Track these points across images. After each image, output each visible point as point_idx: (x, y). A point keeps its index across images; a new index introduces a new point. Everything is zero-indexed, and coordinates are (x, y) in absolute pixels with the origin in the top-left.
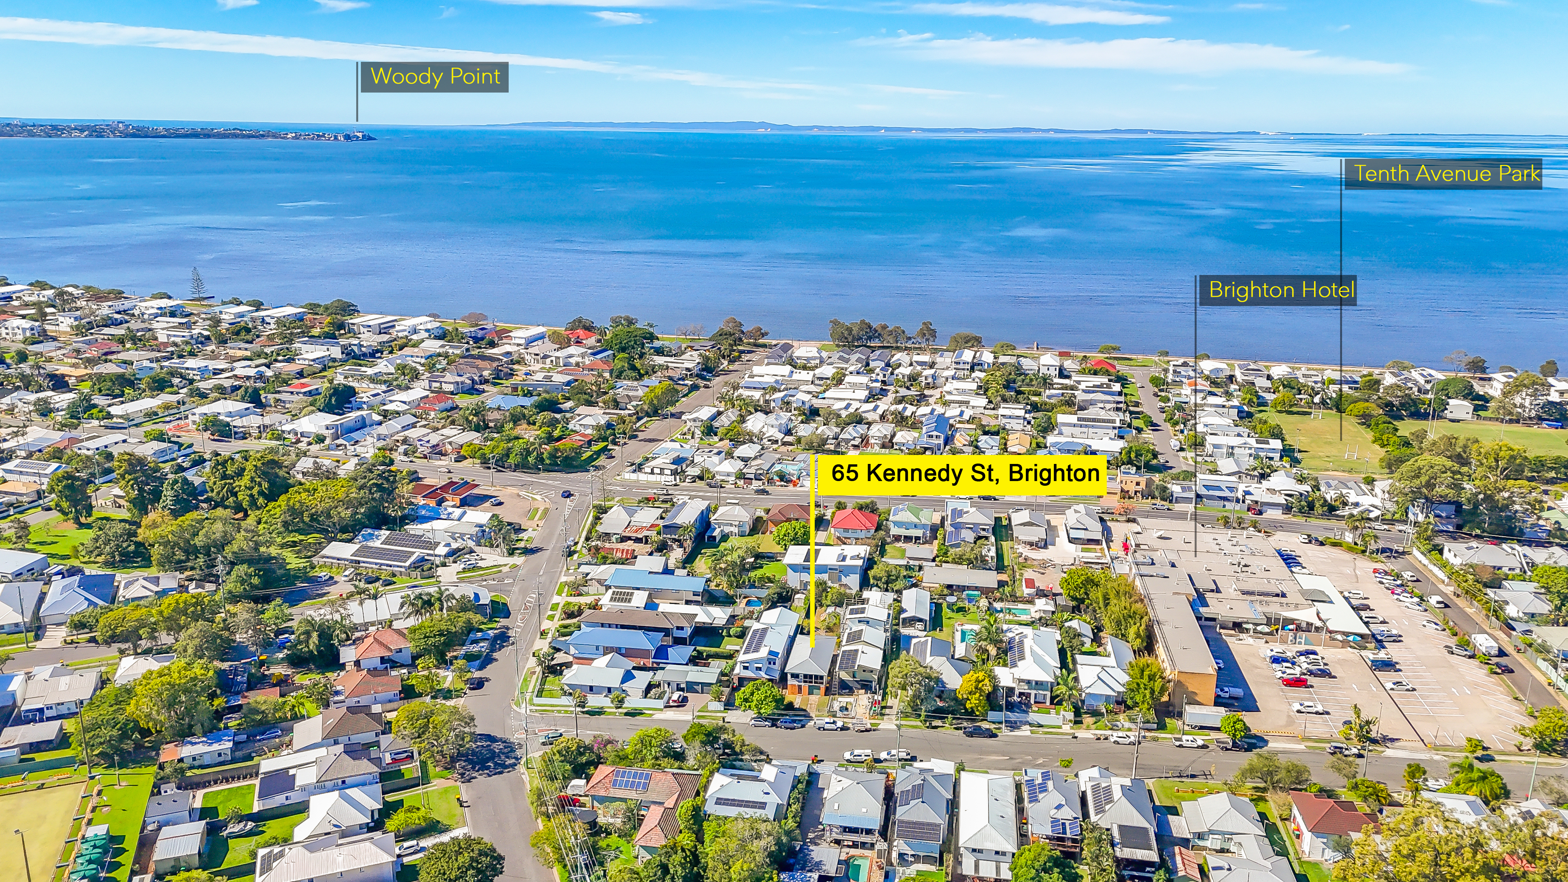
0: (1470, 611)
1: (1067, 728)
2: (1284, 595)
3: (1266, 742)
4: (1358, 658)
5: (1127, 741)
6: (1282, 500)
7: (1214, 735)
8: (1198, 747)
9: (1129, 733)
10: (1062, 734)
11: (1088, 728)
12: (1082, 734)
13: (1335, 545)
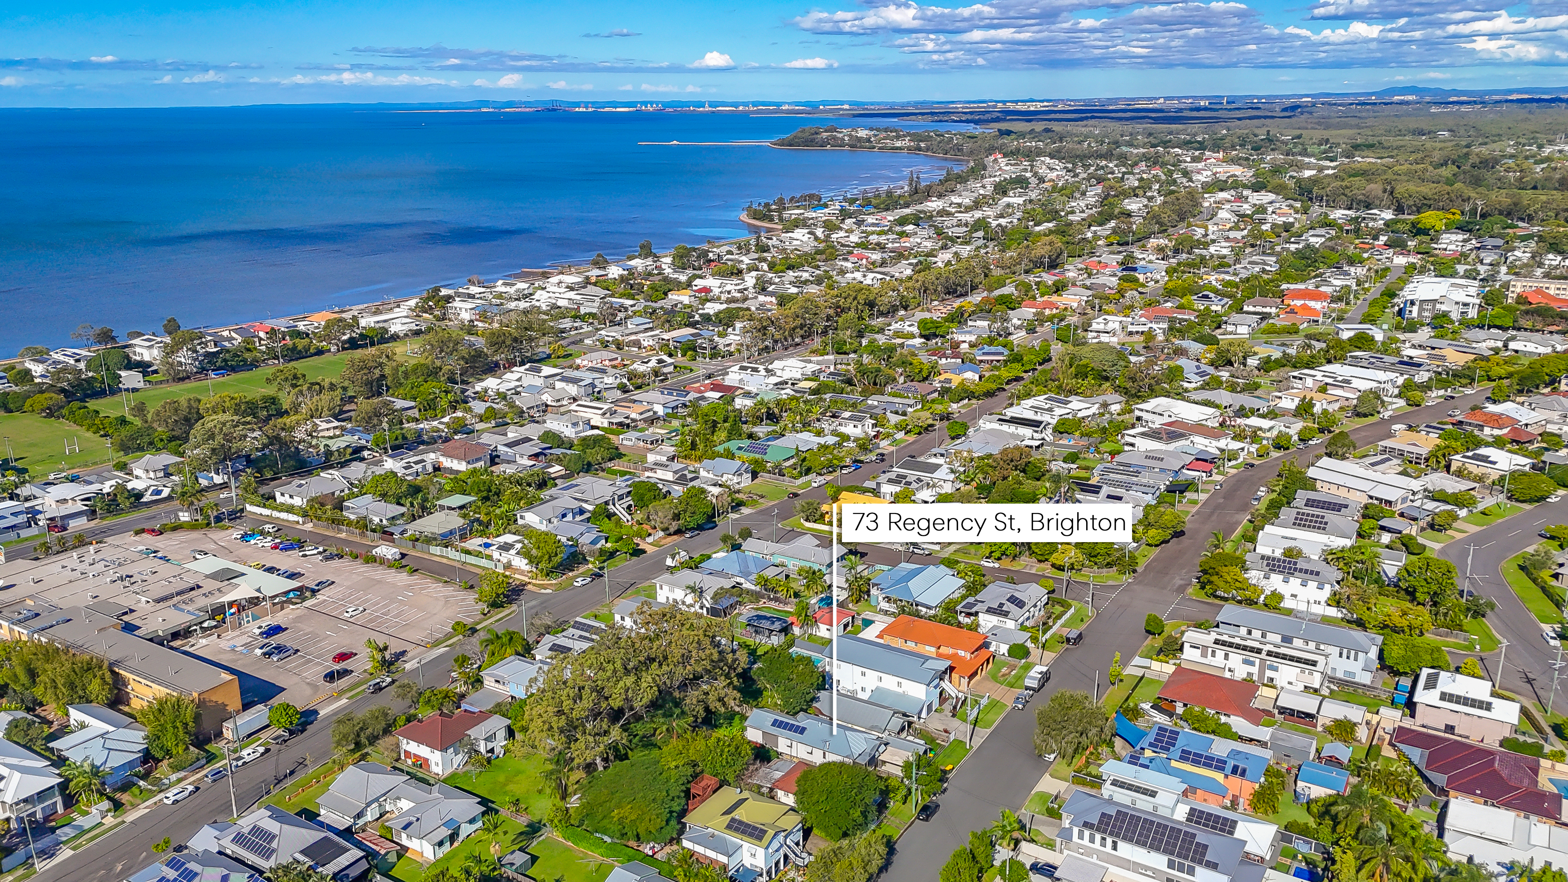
0: (343, 535)
1: (109, 820)
2: (199, 587)
3: (315, 712)
4: (306, 611)
5: (187, 793)
6: (80, 507)
7: (264, 736)
8: (262, 754)
9: (182, 784)
10: (111, 829)
11: (134, 806)
12: (132, 816)
13: (175, 529)
